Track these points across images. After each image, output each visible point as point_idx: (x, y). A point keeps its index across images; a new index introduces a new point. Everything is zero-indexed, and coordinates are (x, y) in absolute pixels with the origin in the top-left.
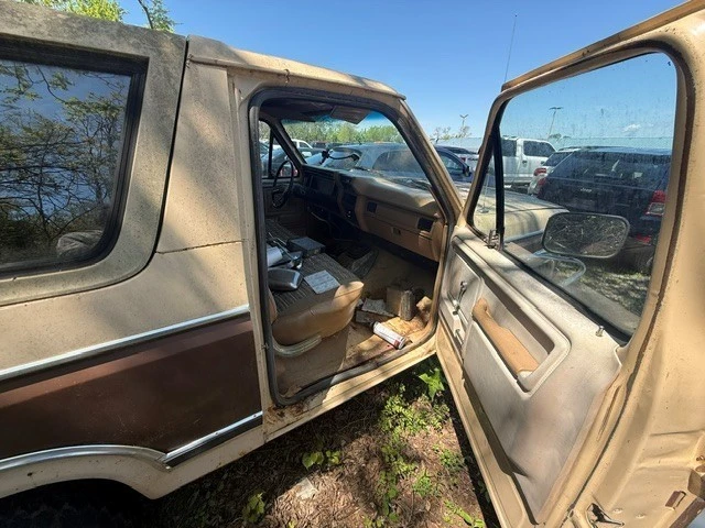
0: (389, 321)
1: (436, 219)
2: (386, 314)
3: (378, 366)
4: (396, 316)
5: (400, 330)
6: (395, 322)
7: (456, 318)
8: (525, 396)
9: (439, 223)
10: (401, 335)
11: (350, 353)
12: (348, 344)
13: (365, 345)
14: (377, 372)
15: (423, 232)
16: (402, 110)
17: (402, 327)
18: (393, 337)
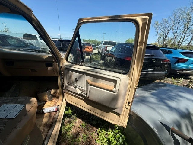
0: (45, 105)
1: (54, 62)
2: (41, 104)
3: (56, 122)
4: (46, 102)
5: (52, 105)
6: (47, 104)
7: (77, 89)
8: (116, 94)
9: (55, 63)
10: (54, 106)
11: (41, 128)
12: (38, 126)
13: (45, 120)
14: (57, 124)
15: (49, 68)
16: (33, 17)
17: (52, 104)
18: (54, 109)
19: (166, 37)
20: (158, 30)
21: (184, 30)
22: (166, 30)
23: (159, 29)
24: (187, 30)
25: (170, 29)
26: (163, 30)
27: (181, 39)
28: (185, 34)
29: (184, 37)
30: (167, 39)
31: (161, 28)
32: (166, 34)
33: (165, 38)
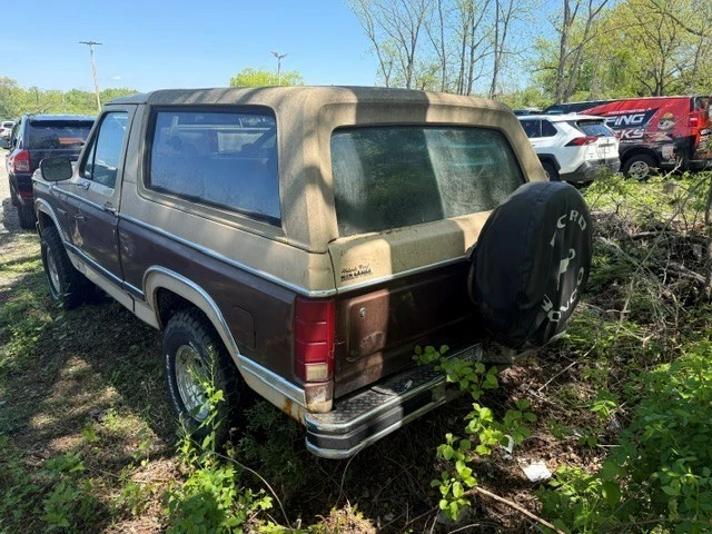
19: (410, 61)
20: (370, 26)
21: (466, 28)
22: (402, 26)
23: (374, 21)
24: (474, 29)
25: (416, 22)
26: (394, 30)
27: (462, 69)
28: (473, 48)
29: (473, 62)
30: (417, 67)
31: (382, 16)
32: (409, 44)
33: (407, 64)
